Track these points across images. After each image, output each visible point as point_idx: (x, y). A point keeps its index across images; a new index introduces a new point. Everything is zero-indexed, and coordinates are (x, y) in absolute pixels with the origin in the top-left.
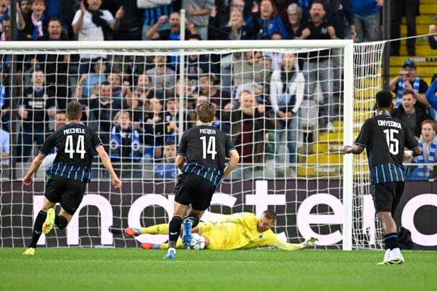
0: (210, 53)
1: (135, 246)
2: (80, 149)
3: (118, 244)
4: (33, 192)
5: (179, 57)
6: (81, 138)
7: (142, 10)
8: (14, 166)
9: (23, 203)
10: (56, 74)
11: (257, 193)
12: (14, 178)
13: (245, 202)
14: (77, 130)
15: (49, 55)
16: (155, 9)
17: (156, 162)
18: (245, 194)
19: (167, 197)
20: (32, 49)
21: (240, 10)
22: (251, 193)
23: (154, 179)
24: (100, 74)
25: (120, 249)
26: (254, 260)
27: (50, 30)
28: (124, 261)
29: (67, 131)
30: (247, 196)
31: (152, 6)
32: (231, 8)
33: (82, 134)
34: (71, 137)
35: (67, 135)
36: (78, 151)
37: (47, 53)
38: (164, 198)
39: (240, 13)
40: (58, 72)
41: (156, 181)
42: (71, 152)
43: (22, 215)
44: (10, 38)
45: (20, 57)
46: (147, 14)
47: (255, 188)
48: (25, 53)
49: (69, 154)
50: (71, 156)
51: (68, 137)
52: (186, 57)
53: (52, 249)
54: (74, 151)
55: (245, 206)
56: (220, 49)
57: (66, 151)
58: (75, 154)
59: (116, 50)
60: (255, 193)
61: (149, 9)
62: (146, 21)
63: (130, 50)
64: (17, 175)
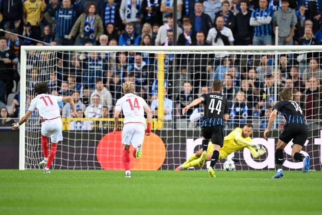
0: (293, 53)
1: (248, 169)
2: (218, 108)
3: (238, 168)
4: (186, 137)
5: (274, 55)
6: (220, 102)
7: (253, 27)
8: (175, 121)
9: (180, 144)
10: (201, 66)
11: (321, 137)
12: (175, 128)
13: (314, 143)
14: (218, 97)
15: (196, 54)
16: (260, 27)
17: (261, 118)
18: (314, 138)
19: (267, 140)
20: (187, 51)
21: (310, 27)
22: (317, 138)
23: (259, 129)
24: (227, 65)
25: (239, 171)
26: (319, 178)
27: (198, 39)
28: (241, 179)
29: (212, 96)
30: (315, 139)
31: (259, 25)
32: (305, 27)
33: (221, 100)
34: (214, 100)
35: (211, 98)
36: (217, 109)
37: (195, 53)
38: (265, 140)
39: (310, 30)
40: (202, 65)
41: (260, 130)
42: (213, 109)
43: (179, 151)
44: (173, 44)
45: (179, 56)
46: (255, 30)
47: (320, 135)
48: (182, 53)
49: (211, 110)
50: (212, 112)
51: (212, 99)
52: (278, 55)
53: (198, 171)
54: (214, 109)
55: (314, 145)
56: (299, 50)
57: (210, 108)
58: (214, 111)
59: (237, 51)
60: (320, 137)
61: (257, 27)
62: (255, 34)
63: (245, 51)
64: (177, 127)
